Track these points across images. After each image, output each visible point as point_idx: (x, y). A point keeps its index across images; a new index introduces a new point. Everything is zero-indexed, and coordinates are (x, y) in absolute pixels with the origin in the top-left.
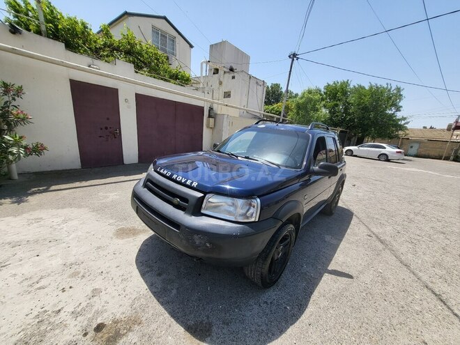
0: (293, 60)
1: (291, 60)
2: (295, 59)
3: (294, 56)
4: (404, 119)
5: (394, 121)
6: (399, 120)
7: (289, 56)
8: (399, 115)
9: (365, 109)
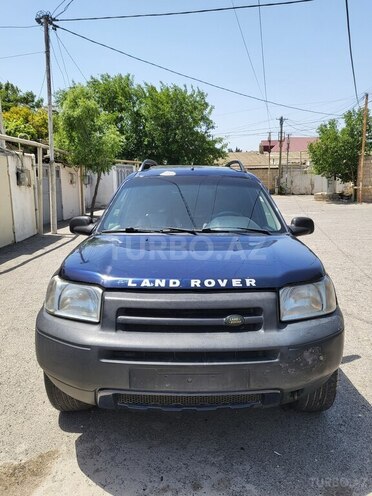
0: (47, 30)
1: (43, 28)
2: (51, 27)
3: (47, 21)
4: (221, 140)
5: (208, 143)
6: (215, 141)
7: (38, 20)
8: (214, 134)
9: (166, 125)
